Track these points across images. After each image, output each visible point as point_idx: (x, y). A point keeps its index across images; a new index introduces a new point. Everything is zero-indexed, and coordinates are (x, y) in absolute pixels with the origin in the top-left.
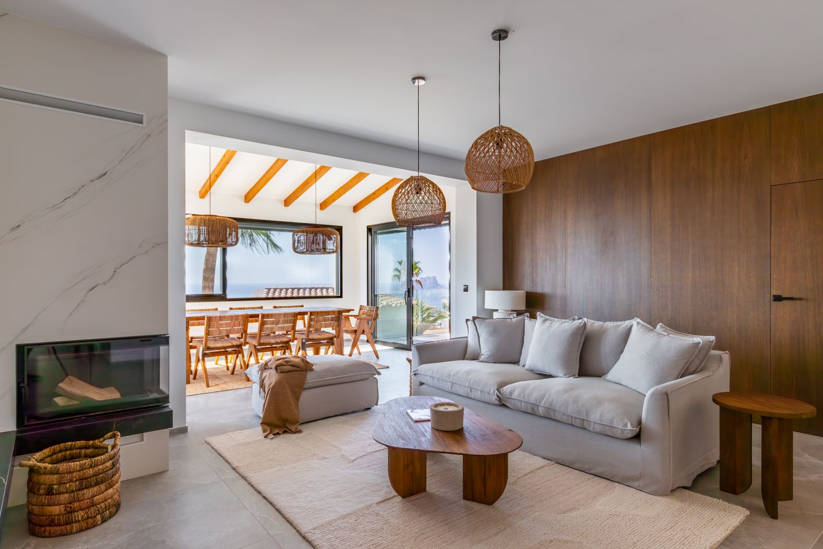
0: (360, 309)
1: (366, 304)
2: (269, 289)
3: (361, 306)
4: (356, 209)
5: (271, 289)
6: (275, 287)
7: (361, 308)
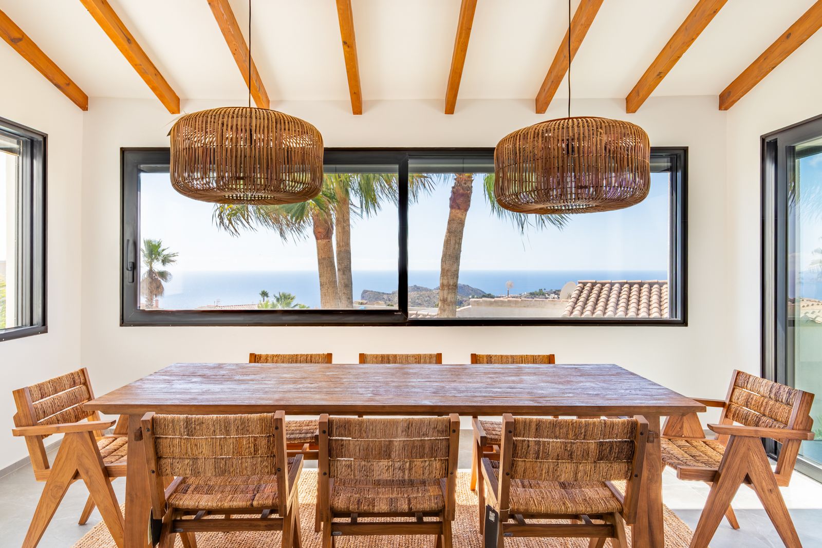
0: (736, 385)
1: (756, 372)
2: (585, 284)
3: (739, 373)
4: (726, 99)
5: (587, 283)
6: (594, 281)
7: (739, 379)
